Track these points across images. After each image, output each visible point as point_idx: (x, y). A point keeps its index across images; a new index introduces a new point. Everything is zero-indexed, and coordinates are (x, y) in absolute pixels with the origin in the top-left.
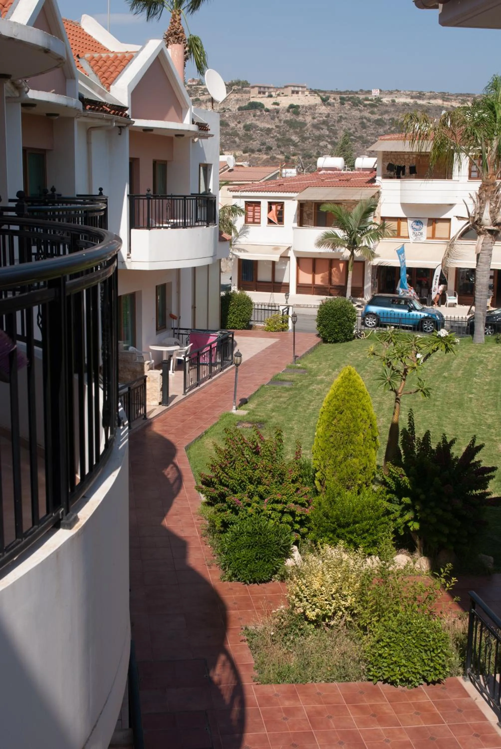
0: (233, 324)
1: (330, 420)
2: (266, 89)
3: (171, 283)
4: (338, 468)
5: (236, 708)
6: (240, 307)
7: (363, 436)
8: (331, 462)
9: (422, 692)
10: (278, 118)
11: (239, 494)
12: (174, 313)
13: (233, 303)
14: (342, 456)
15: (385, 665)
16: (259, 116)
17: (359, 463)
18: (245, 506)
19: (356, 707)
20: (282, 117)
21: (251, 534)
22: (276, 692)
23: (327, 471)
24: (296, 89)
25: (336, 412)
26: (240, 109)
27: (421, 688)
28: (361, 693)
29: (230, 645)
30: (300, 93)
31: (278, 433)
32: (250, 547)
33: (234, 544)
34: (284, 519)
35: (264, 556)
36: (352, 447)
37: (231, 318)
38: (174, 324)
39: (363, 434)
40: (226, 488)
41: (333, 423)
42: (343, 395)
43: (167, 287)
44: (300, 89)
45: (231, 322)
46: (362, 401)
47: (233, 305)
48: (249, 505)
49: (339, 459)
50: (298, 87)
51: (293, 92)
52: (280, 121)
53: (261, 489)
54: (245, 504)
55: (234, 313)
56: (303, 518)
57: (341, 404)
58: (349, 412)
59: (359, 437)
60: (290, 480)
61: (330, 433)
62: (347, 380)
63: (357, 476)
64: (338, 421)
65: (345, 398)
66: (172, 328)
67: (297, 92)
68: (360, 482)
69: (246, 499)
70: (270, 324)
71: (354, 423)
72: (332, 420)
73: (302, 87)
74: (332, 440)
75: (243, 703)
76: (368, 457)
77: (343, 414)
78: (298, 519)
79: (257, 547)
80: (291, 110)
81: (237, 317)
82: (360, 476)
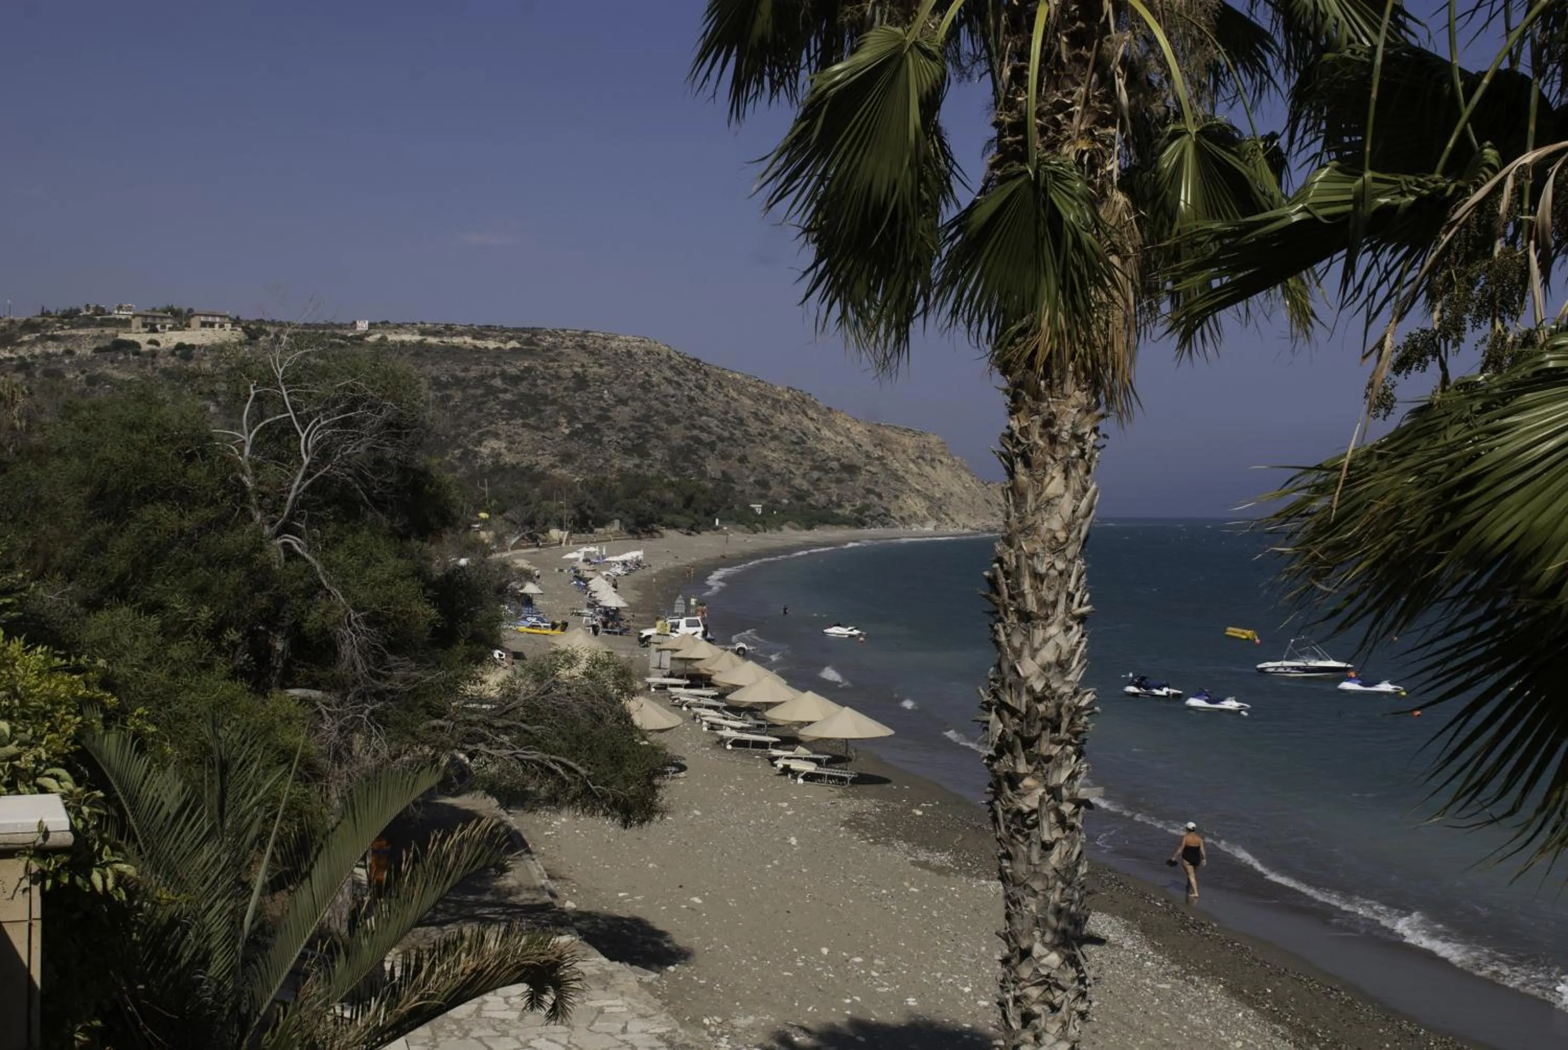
2: (158, 321)
10: (153, 363)
16: (121, 362)
20: (161, 363)
24: (210, 319)
26: (97, 350)
30: (217, 326)
44: (218, 319)
50: (214, 316)
51: (203, 325)
52: (155, 369)
67: (212, 325)
73: (220, 316)
80: (178, 353)
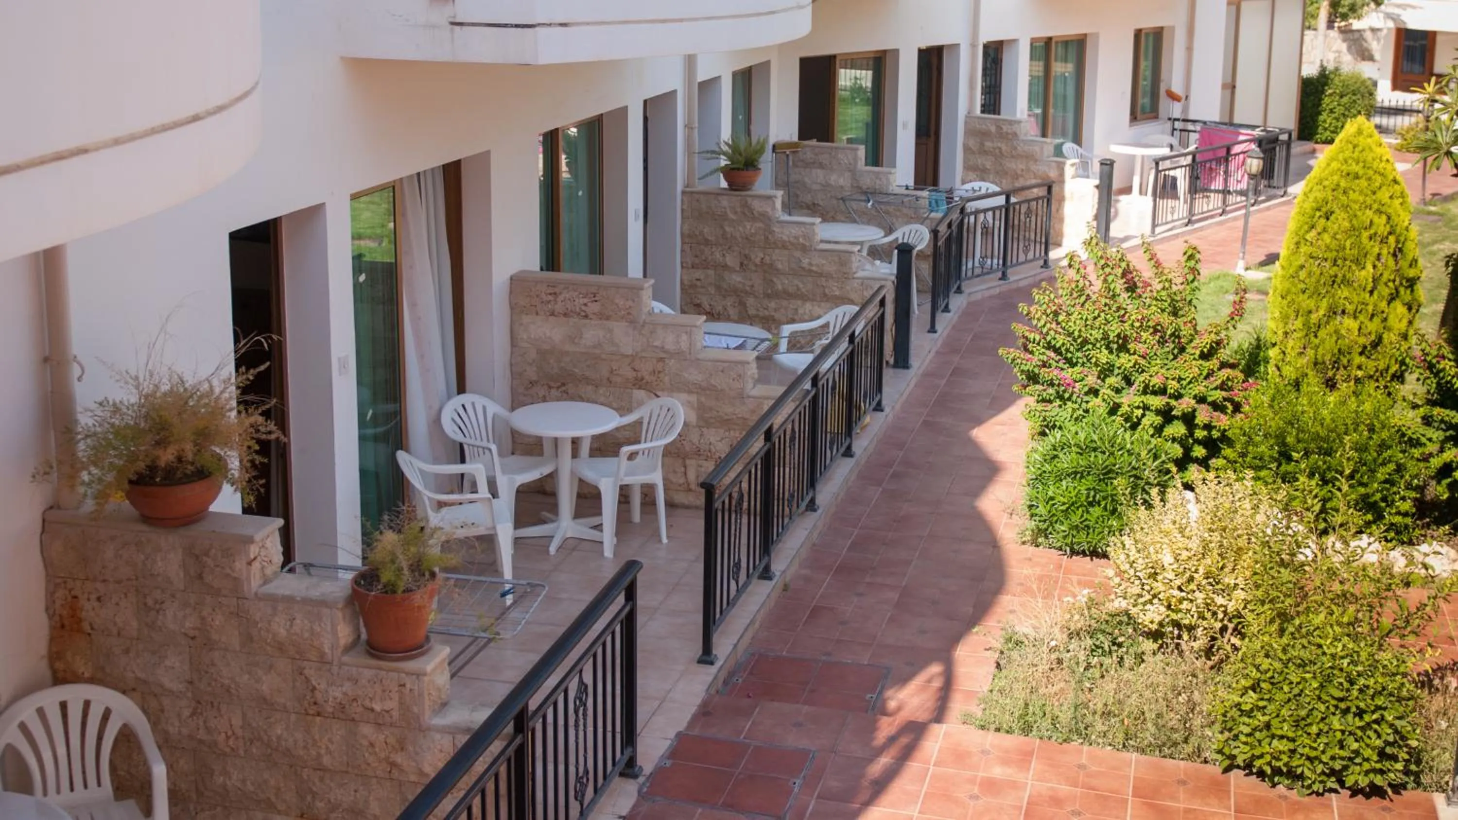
0: (1328, 133)
1: (1303, 231)
3: (1172, 29)
4: (1313, 338)
5: (885, 760)
6: (1345, 100)
7: (1372, 270)
8: (1299, 324)
9: (1329, 807)
11: (1078, 369)
12: (1177, 88)
13: (1330, 91)
14: (1322, 312)
15: (1247, 730)
17: (1360, 329)
18: (1086, 394)
19: (1151, 806)
21: (1084, 450)
22: (988, 747)
23: (1291, 343)
25: (1318, 214)
27: (1331, 800)
28: (1183, 783)
29: (962, 652)
31: (1189, 253)
32: (1076, 474)
33: (1047, 467)
34: (1169, 431)
35: (1105, 498)
36: (1346, 293)
37: (1325, 121)
38: (1176, 110)
39: (1374, 267)
40: (1052, 355)
41: (1308, 237)
42: (1336, 178)
43: (1166, 35)
45: (1326, 129)
46: (1379, 195)
47: (1331, 95)
48: (1094, 392)
49: (1314, 318)
53: (1125, 361)
54: (1086, 389)
55: (1331, 111)
56: (1215, 434)
57: (1331, 198)
58: (1343, 215)
59: (1363, 273)
60: (1198, 352)
61: (1302, 260)
62: (1350, 146)
63: (1353, 359)
64: (1319, 234)
65: (1338, 185)
66: (1170, 119)
68: (1360, 374)
69: (1092, 380)
70: (1408, 136)
71: (1353, 239)
72: (1307, 232)
74: (1303, 274)
75: (907, 754)
76: (1385, 320)
77: (1332, 218)
78: (1200, 434)
79: (1090, 478)
81: (1337, 119)
82: (1358, 360)
